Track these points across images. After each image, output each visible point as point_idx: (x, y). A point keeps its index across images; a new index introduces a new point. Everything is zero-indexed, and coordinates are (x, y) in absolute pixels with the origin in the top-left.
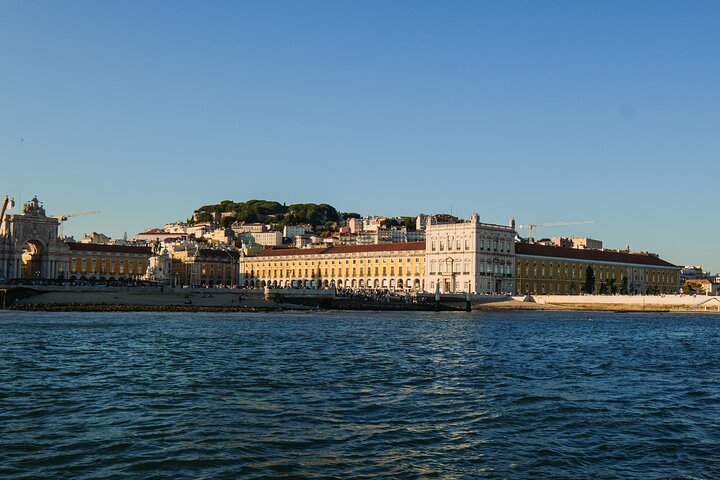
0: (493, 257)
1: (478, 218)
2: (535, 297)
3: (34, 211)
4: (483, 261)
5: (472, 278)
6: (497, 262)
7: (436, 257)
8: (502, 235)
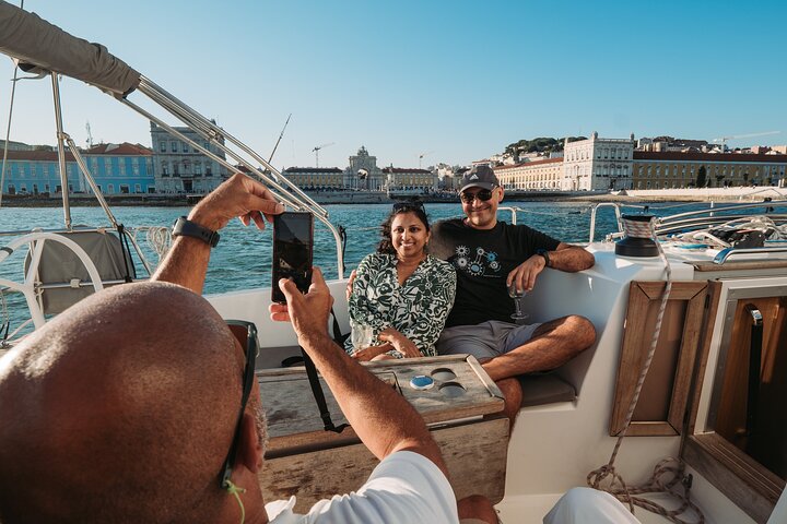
0: (610, 163)
1: (596, 135)
2: (628, 192)
3: (363, 153)
4: (599, 166)
5: (589, 180)
6: (613, 166)
7: (569, 165)
8: (620, 146)
